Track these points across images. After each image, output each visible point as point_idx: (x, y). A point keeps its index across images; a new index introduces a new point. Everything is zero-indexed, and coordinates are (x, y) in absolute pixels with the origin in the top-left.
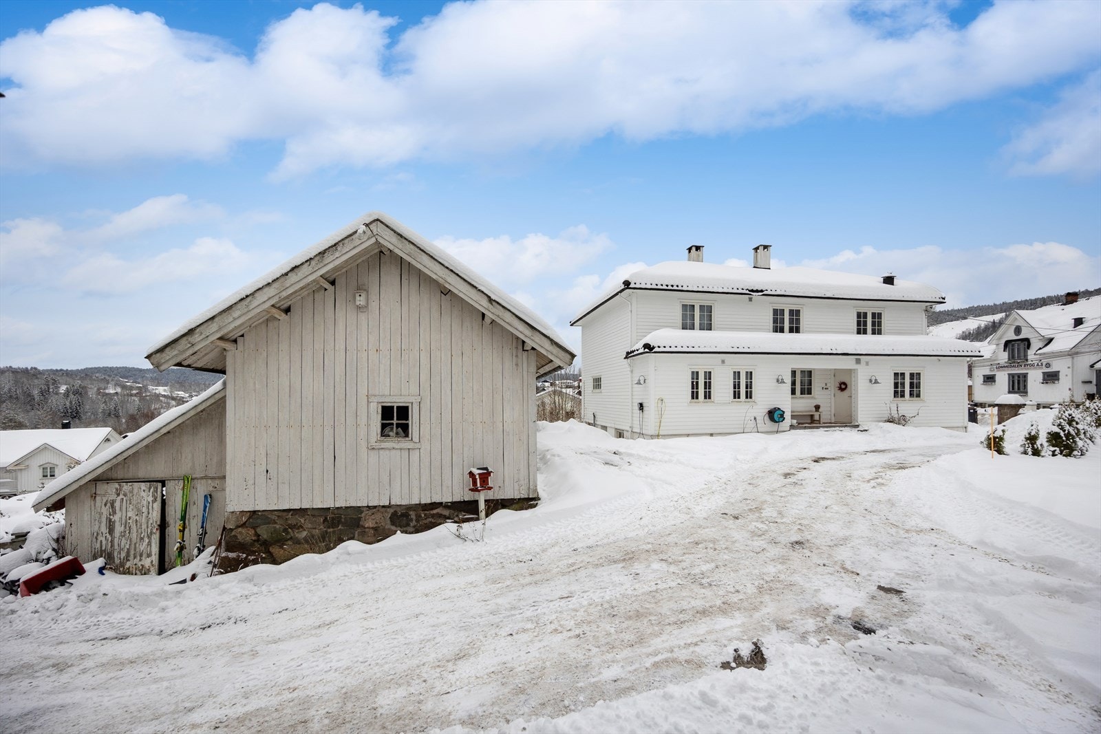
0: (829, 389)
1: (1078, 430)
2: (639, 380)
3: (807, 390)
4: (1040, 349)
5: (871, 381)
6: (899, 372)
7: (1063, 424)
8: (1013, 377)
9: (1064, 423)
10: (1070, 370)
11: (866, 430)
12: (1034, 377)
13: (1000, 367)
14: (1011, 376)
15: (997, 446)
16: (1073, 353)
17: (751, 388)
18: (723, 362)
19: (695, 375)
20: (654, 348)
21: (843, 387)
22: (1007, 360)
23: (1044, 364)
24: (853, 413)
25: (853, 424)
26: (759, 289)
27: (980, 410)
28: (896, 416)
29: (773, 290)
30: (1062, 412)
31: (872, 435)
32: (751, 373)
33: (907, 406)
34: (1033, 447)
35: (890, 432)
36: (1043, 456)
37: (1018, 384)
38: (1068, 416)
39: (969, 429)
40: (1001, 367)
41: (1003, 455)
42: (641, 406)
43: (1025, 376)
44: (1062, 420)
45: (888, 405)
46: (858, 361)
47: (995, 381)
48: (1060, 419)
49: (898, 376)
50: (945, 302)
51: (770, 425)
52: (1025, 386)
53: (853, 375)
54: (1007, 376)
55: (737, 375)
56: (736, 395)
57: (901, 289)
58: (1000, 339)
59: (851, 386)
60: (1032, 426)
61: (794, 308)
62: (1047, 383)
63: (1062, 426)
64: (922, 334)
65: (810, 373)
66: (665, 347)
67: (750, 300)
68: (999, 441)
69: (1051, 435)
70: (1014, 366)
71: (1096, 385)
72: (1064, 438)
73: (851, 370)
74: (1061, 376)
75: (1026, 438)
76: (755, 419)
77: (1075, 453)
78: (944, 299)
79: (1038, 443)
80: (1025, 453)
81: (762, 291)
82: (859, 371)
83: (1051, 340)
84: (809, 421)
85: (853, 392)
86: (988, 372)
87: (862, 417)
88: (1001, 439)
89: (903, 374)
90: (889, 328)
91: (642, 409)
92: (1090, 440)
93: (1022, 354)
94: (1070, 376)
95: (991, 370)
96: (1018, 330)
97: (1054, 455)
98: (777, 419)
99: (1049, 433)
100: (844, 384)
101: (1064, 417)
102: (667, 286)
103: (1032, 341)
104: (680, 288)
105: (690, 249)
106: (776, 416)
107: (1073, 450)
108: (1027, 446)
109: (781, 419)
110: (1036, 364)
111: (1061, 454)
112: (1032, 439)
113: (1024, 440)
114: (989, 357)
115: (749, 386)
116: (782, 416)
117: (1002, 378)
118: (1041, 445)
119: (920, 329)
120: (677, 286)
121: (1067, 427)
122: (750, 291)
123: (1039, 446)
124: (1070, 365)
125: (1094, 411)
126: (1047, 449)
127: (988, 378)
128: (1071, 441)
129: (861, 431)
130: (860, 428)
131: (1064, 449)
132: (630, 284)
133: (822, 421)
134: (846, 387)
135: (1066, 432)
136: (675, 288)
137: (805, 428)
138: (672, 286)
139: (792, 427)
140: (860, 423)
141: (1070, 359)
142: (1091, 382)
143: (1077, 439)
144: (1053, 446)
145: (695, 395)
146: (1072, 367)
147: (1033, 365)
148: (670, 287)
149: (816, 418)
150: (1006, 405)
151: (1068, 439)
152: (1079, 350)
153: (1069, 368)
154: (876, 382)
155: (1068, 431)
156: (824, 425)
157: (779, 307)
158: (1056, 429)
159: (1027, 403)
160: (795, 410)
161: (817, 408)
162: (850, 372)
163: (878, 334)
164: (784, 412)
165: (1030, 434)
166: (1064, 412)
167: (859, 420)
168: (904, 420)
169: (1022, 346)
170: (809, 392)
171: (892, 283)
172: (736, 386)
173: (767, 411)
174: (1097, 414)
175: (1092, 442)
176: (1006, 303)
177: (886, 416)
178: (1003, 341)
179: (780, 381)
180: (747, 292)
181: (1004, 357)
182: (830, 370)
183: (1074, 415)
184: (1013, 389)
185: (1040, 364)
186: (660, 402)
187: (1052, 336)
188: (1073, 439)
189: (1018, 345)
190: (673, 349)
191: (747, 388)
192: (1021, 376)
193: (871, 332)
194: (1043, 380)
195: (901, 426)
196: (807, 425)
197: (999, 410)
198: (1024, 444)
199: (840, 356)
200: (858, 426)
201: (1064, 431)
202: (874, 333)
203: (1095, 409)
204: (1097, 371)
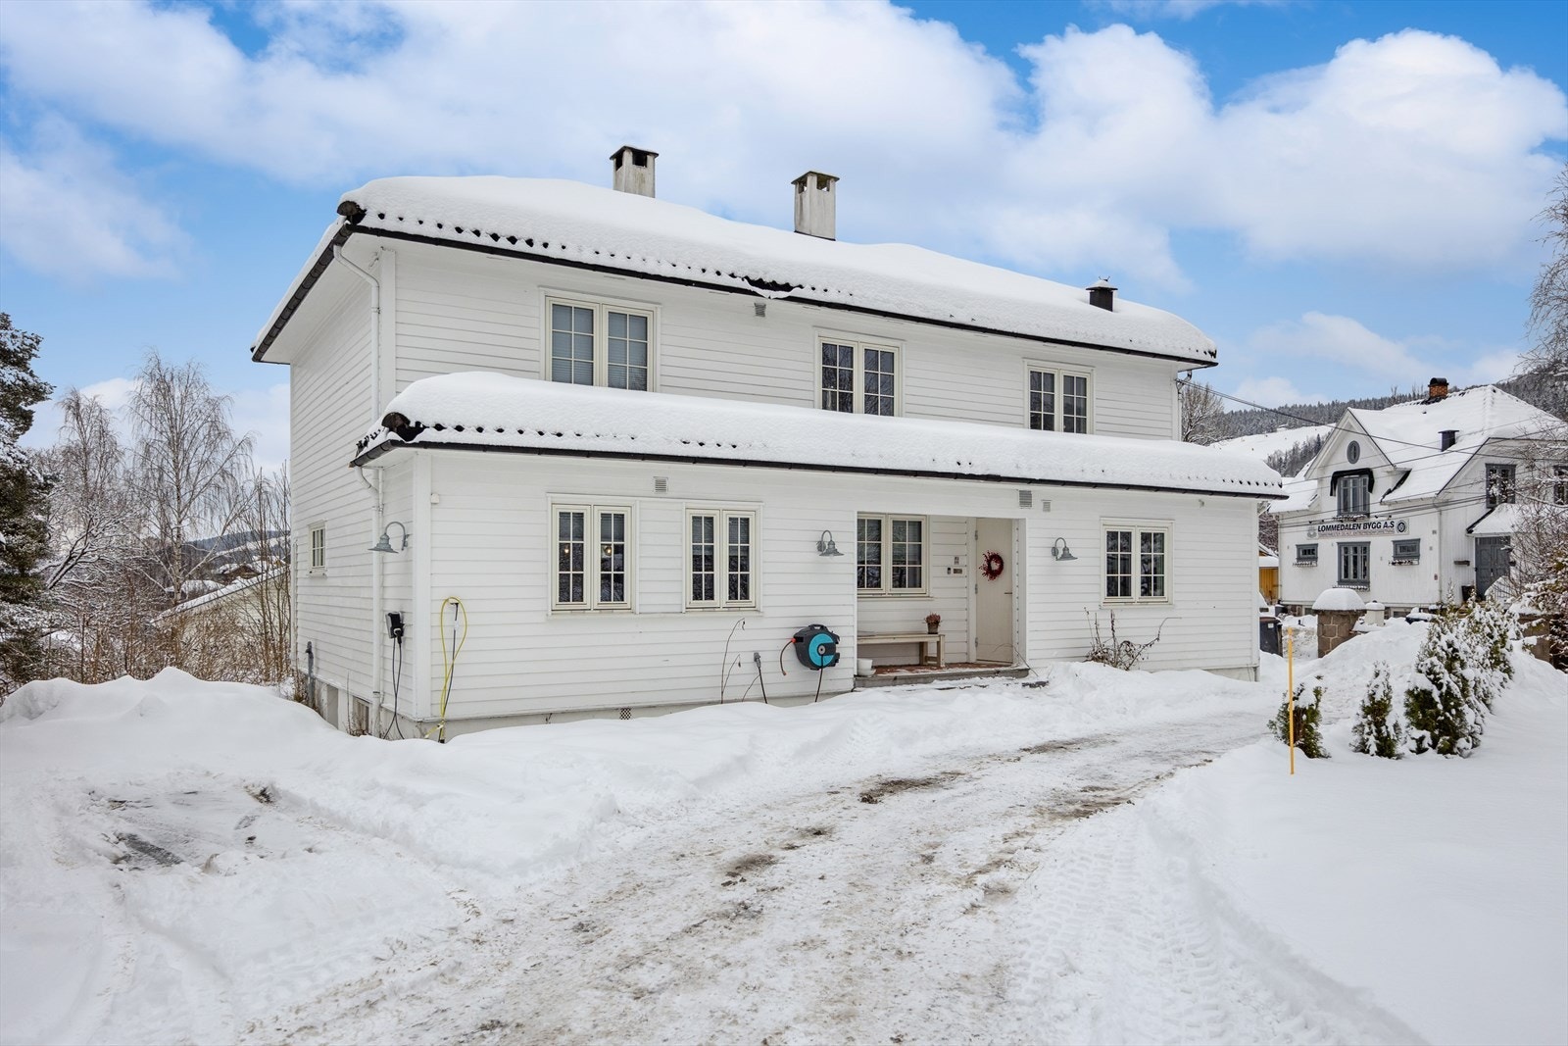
0: (964, 570)
1: (1464, 680)
2: (386, 538)
3: (908, 576)
4: (1389, 492)
5: (1055, 551)
6: (1119, 530)
7: (1437, 669)
8: (1346, 549)
9: (1440, 667)
10: (1436, 536)
11: (1043, 684)
12: (1381, 548)
13: (1326, 529)
14: (1344, 548)
15: (1305, 735)
16: (1440, 503)
17: (745, 567)
18: (661, 486)
19: (572, 524)
20: (419, 428)
21: (995, 566)
22: (1335, 514)
23: (1396, 524)
24: (1016, 639)
25: (1015, 667)
26: (781, 281)
27: (1288, 622)
28: (1110, 643)
29: (820, 288)
30: (1435, 639)
31: (1054, 696)
32: (746, 521)
33: (1135, 619)
34: (1379, 731)
35: (1094, 688)
36: (1399, 757)
37: (1354, 568)
38: (1446, 648)
39: (1262, 672)
40: (1328, 528)
41: (1316, 760)
42: (396, 623)
43: (1365, 547)
44: (1434, 659)
45: (1092, 616)
46: (1026, 500)
47: (1316, 559)
48: (1431, 655)
49: (1118, 541)
50: (1215, 364)
51: (799, 678)
52: (1365, 569)
53: (1015, 535)
54: (1336, 547)
55: (703, 526)
56: (703, 589)
57: (1128, 320)
58: (1324, 467)
59: (1012, 566)
60: (1377, 675)
61: (880, 345)
62: (1400, 563)
63: (1435, 674)
64: (1171, 438)
65: (917, 526)
66: (459, 429)
67: (760, 311)
68: (1307, 720)
69: (1416, 697)
70: (1347, 528)
71: (1476, 569)
72: (1440, 707)
73: (1010, 521)
74: (1423, 549)
75: (1364, 708)
76: (757, 658)
77: (1462, 743)
78: (1213, 354)
79: (1390, 721)
80: (1363, 748)
81: (787, 287)
82: (1028, 524)
83: (1407, 474)
84: (915, 660)
85: (1016, 581)
86: (1305, 540)
87: (1036, 647)
88: (1313, 713)
89: (1127, 536)
90: (1100, 418)
91: (400, 634)
92: (1484, 701)
93: (1361, 502)
94: (1436, 548)
95: (1309, 535)
96: (1354, 451)
97: (1420, 750)
98: (816, 659)
99: (1410, 693)
100: (996, 558)
101: (1438, 649)
102: (495, 237)
103: (1377, 473)
104: (537, 249)
105: (618, 158)
106: (814, 650)
107: (1457, 737)
108: (1367, 730)
109: (829, 659)
110: (1383, 524)
111: (1434, 746)
112: (1376, 710)
113: (1361, 713)
114: (1306, 507)
115: (740, 562)
116: (831, 650)
117: (1328, 551)
118: (1396, 726)
119: (1168, 425)
120: (530, 242)
121: (1446, 678)
122: (752, 283)
123: (1391, 730)
124: (1436, 528)
125: (1487, 630)
126: (1407, 735)
127: (1305, 552)
128: (1454, 712)
129: (1031, 686)
130: (1031, 679)
131: (1441, 734)
132: (361, 214)
133: (944, 659)
134: (1001, 567)
135: (1444, 689)
136: (521, 246)
137: (895, 681)
138: (513, 240)
139: (861, 680)
140: (1031, 664)
141: (1436, 515)
142: (1467, 563)
143: (1465, 708)
144: (1420, 726)
145: (570, 589)
146: (1439, 532)
147: (1377, 526)
148: (503, 244)
149: (932, 651)
150: (1332, 612)
151: (1447, 708)
152: (1448, 497)
153: (1434, 532)
154: (1067, 556)
155: (1449, 688)
156: (947, 671)
157: (839, 340)
158: (1424, 683)
159: (1367, 606)
160: (869, 628)
161: (933, 622)
162: (1009, 526)
163: (1079, 431)
164: (836, 638)
165: (1372, 697)
166: (1439, 637)
167: (1029, 655)
168: (1128, 653)
169: (1362, 482)
170: (916, 582)
171: (1109, 306)
172: (703, 561)
173: (791, 634)
174: (1492, 637)
175: (1488, 706)
176: (1338, 405)
177: (1088, 645)
178: (1330, 473)
179: (826, 549)
180: (746, 285)
181: (1330, 506)
182: (966, 520)
183: (1457, 646)
184: (1346, 576)
185: (1389, 524)
186: (449, 610)
187: (1406, 466)
188: (1456, 707)
189: (1354, 483)
190: (490, 438)
191: (732, 568)
192: (1359, 550)
193: (1062, 427)
194: (1395, 557)
195: (1119, 672)
196: (904, 673)
197: (1320, 624)
198: (1362, 725)
199: (982, 484)
200: (1025, 672)
201: (1440, 687)
202: (1068, 429)
203: (1489, 626)
204: (1476, 539)
